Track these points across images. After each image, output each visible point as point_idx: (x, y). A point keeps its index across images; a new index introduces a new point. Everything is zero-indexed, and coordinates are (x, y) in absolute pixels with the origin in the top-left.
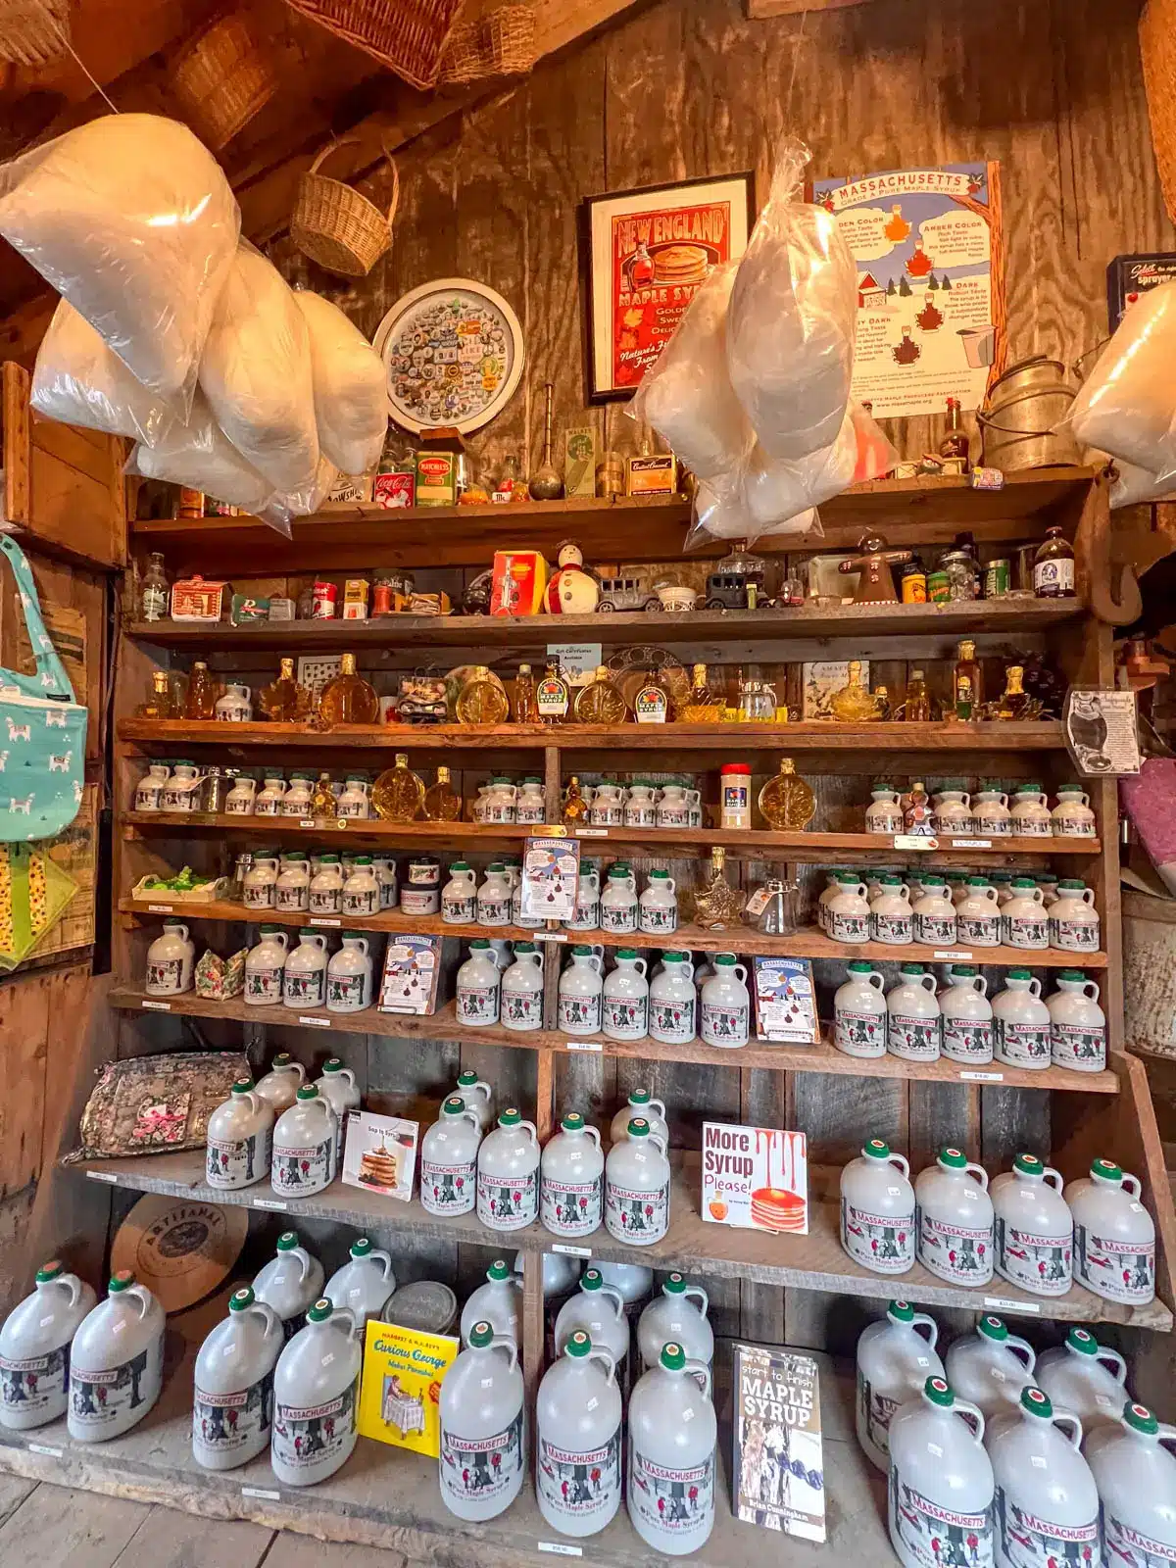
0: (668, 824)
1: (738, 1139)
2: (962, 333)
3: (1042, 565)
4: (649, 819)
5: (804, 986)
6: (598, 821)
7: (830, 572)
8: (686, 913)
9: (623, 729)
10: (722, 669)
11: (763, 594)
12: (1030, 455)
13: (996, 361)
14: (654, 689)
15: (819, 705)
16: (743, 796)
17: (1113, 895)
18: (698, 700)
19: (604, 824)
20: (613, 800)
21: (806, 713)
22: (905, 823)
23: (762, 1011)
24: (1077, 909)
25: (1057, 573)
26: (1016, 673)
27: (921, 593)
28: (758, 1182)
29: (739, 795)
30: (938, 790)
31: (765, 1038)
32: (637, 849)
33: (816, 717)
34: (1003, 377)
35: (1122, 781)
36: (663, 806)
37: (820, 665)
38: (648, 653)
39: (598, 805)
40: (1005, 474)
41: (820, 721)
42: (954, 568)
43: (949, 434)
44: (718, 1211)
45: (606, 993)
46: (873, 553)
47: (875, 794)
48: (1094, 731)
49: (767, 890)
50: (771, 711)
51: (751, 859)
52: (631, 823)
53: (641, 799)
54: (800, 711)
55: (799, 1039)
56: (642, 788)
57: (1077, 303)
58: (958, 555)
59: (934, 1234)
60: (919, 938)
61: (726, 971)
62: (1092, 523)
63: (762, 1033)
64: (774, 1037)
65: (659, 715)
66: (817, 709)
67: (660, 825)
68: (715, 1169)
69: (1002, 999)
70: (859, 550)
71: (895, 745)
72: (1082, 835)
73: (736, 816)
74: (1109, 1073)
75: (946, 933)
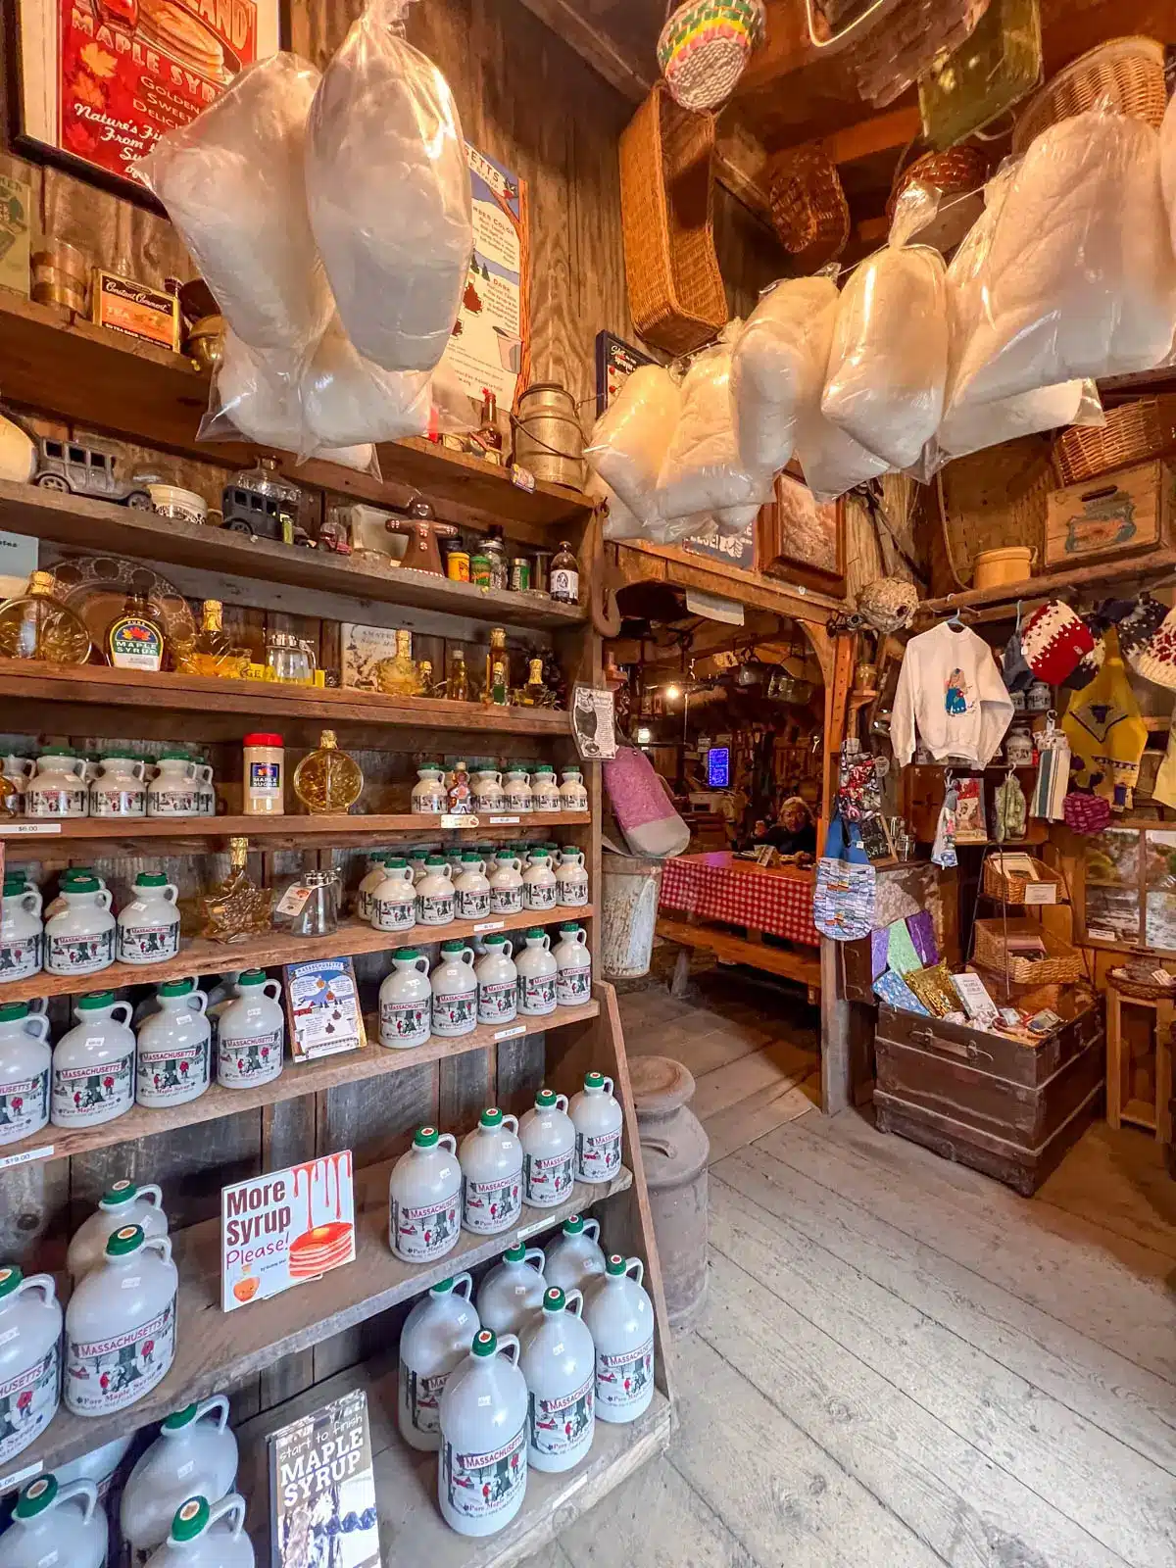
0: (169, 811)
1: (271, 1191)
2: (496, 329)
3: (559, 572)
4: (136, 805)
5: (345, 987)
6: (41, 811)
7: (375, 527)
8: (192, 927)
9: (84, 673)
10: (240, 612)
11: (300, 530)
12: (552, 470)
13: (523, 376)
14: (141, 622)
15: (360, 673)
16: (275, 774)
17: (597, 855)
18: (208, 646)
19: (53, 815)
20: (70, 778)
21: (345, 680)
22: (449, 802)
23: (299, 1028)
24: (574, 871)
25: (567, 582)
26: (537, 665)
27: (465, 573)
28: (296, 1229)
29: (269, 772)
30: (479, 769)
31: (304, 1058)
32: (110, 848)
33: (357, 686)
34: (529, 391)
35: (605, 763)
36: (159, 787)
37: (360, 628)
38: (125, 569)
39: (38, 786)
40: (537, 481)
41: (362, 690)
42: (490, 556)
43: (485, 424)
44: (245, 1290)
45: (59, 1067)
46: (421, 518)
47: (421, 773)
48: (589, 722)
49: (304, 884)
50: (308, 673)
51: (277, 848)
52: (104, 811)
53: (120, 777)
54: (338, 677)
55: (343, 1048)
56: (122, 761)
57: (578, 355)
58: (493, 544)
59: (479, 1195)
60: (421, 920)
61: (253, 992)
62: (590, 546)
63: (300, 1053)
64: (315, 1054)
65: (149, 660)
66: (357, 677)
67: (154, 813)
68: (241, 1239)
69: (524, 956)
70: (406, 512)
71: (443, 723)
72: (579, 809)
73: (265, 799)
74: (593, 1002)
75: (483, 906)
